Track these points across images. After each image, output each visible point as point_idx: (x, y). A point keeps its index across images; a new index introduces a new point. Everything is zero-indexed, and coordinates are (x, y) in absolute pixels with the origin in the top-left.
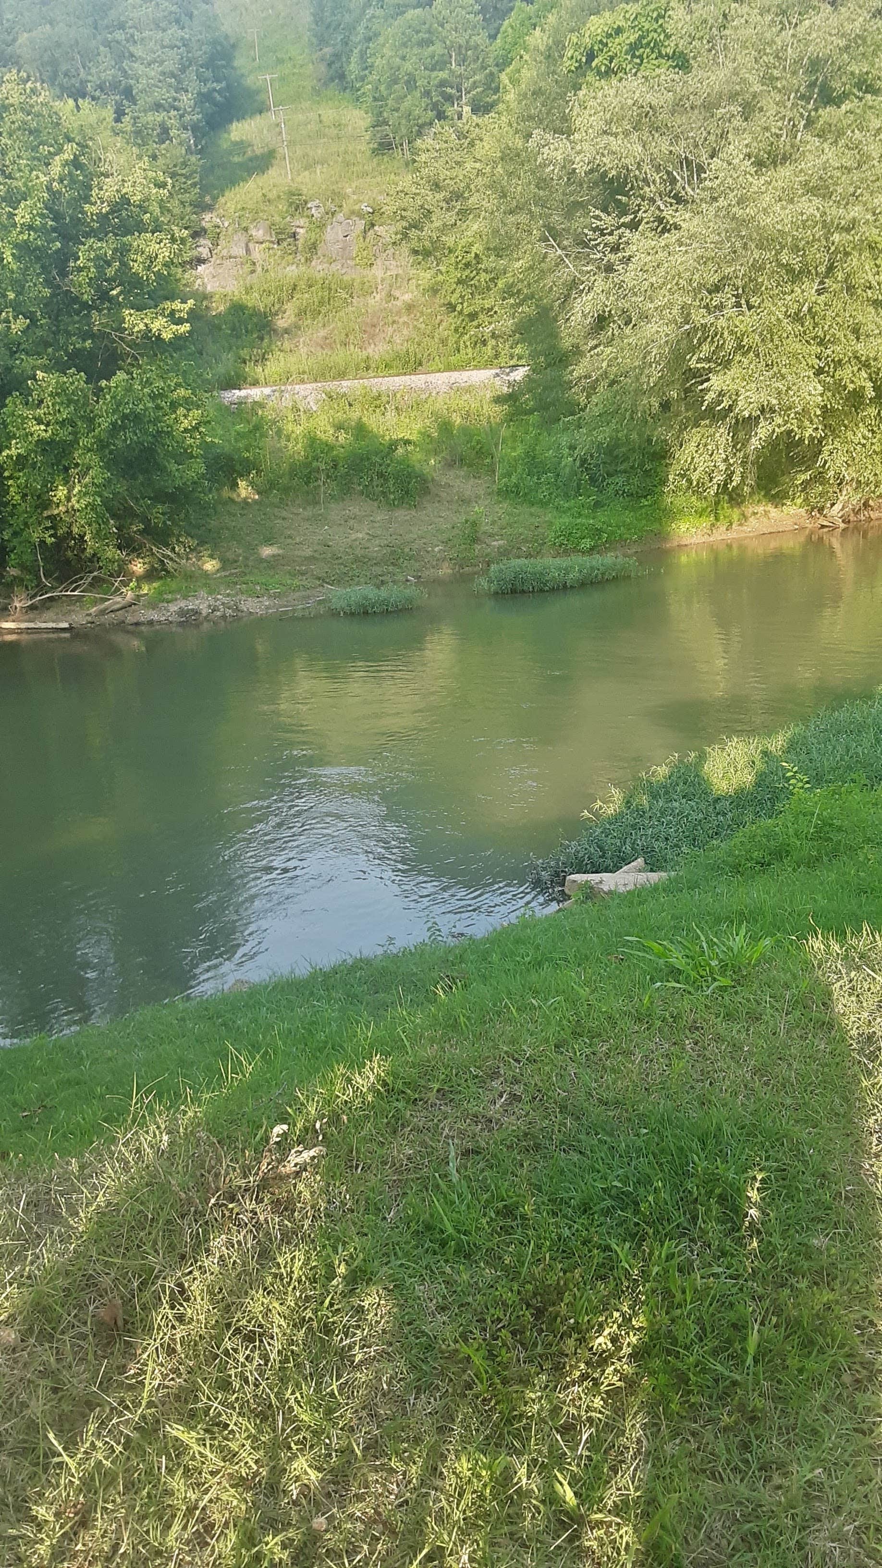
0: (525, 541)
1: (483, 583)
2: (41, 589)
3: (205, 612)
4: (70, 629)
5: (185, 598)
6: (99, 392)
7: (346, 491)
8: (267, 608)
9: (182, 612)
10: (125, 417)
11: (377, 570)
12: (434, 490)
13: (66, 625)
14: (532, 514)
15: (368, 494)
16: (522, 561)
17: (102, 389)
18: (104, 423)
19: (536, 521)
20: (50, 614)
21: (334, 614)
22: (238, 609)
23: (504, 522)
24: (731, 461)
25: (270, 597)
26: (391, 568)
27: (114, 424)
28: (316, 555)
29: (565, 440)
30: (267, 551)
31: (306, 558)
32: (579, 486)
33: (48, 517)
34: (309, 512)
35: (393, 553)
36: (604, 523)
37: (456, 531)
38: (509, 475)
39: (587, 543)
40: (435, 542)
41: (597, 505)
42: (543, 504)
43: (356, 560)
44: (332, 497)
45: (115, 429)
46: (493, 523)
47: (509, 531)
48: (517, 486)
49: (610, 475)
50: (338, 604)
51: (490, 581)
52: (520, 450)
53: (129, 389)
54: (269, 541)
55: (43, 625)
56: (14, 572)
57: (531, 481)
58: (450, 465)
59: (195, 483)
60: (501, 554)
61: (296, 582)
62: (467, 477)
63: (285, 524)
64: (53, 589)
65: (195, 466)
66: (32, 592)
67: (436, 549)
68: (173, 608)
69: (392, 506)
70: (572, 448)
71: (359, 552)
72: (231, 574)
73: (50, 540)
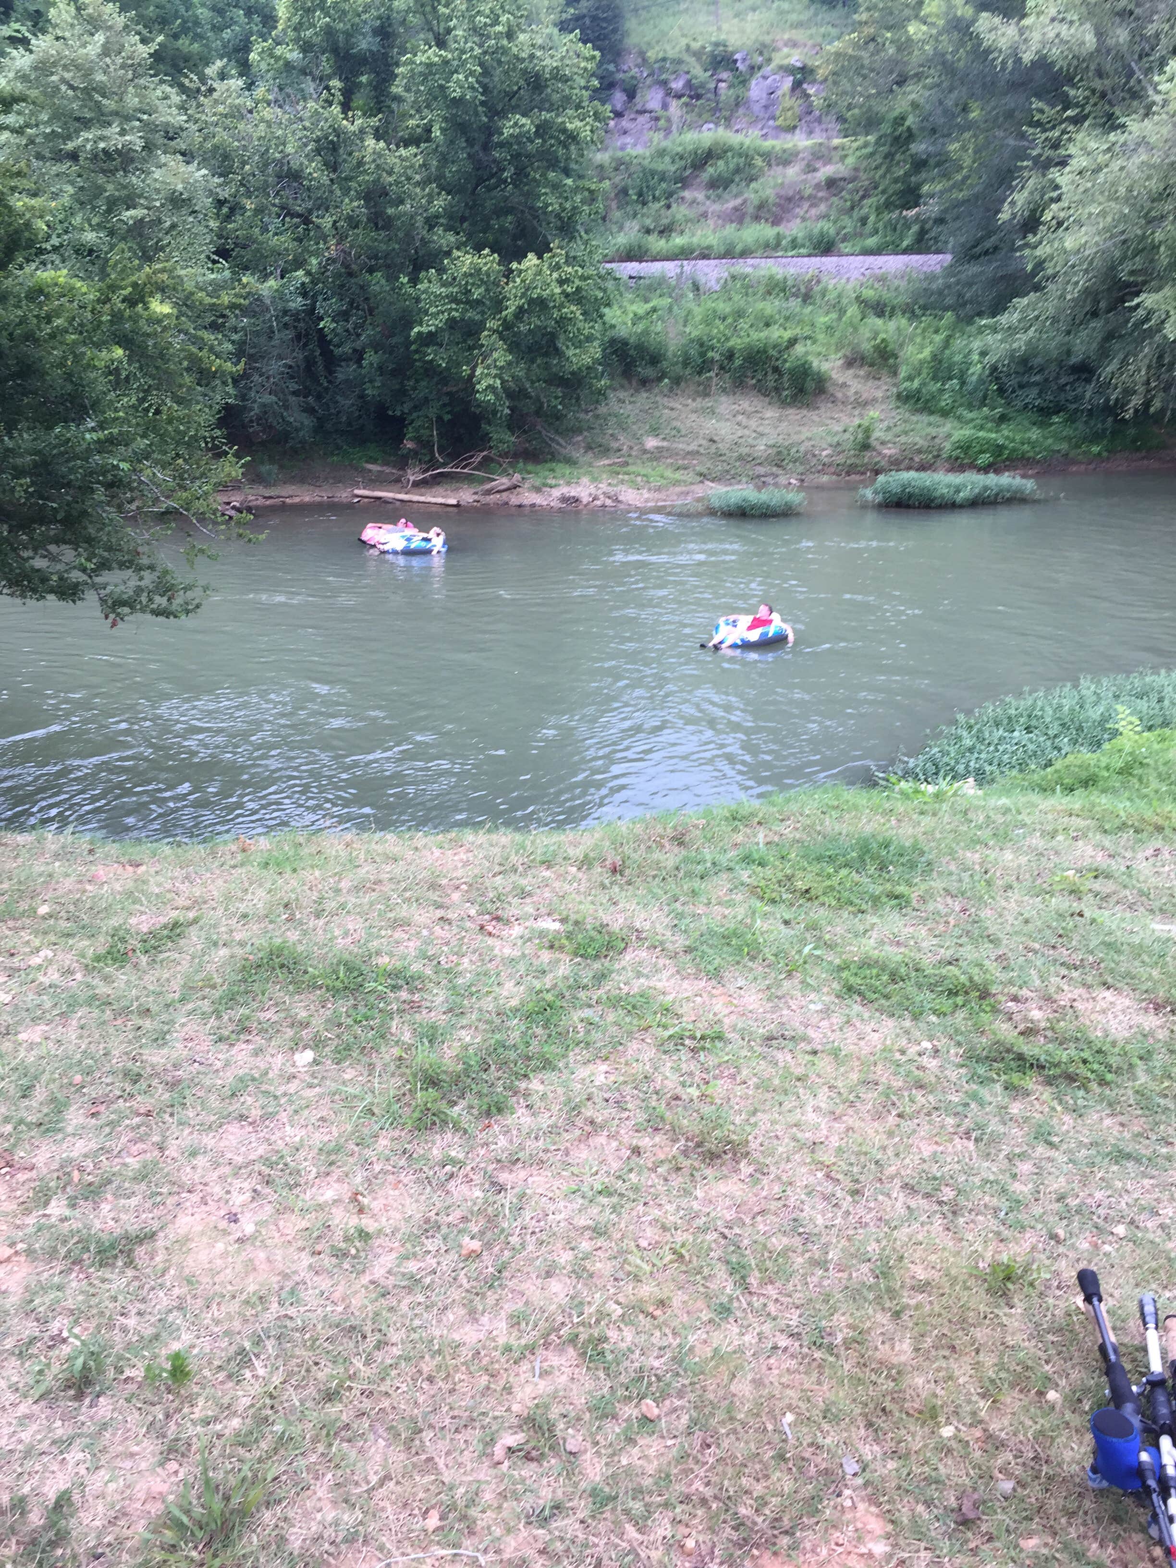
0: (919, 451)
1: (869, 494)
2: (433, 464)
3: (585, 501)
4: (457, 506)
5: (568, 484)
6: (508, 274)
7: (739, 384)
8: (647, 501)
9: (564, 499)
10: (531, 302)
11: (761, 470)
12: (831, 389)
13: (454, 502)
14: (930, 424)
15: (762, 390)
16: (912, 474)
17: (511, 271)
18: (512, 307)
19: (933, 431)
20: (440, 490)
21: (712, 512)
22: (617, 500)
23: (898, 430)
24: (1153, 385)
25: (649, 490)
26: (775, 469)
27: (520, 308)
28: (702, 451)
29: (977, 344)
30: (651, 443)
31: (688, 453)
32: (985, 397)
33: (448, 394)
34: (699, 403)
35: (779, 453)
36: (1007, 438)
37: (847, 436)
38: (910, 378)
39: (984, 459)
40: (824, 446)
41: (1003, 419)
42: (945, 413)
43: (740, 458)
44: (724, 390)
45: (520, 312)
46: (889, 429)
47: (903, 439)
48: (918, 391)
49: (1021, 386)
50: (716, 503)
51: (876, 492)
52: (926, 353)
53: (539, 273)
54: (655, 431)
55: (433, 500)
56: (410, 445)
57: (936, 386)
58: (850, 363)
59: (588, 368)
60: (892, 463)
61: (678, 475)
62: (868, 377)
63: (674, 414)
64: (444, 465)
65: (592, 350)
66: (425, 466)
67: (824, 453)
68: (556, 493)
69: (784, 404)
70: (983, 354)
71: (744, 450)
72: (614, 464)
73: (447, 417)
